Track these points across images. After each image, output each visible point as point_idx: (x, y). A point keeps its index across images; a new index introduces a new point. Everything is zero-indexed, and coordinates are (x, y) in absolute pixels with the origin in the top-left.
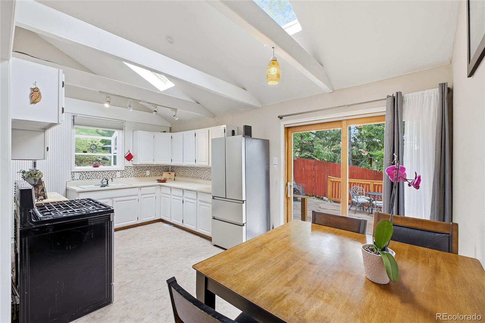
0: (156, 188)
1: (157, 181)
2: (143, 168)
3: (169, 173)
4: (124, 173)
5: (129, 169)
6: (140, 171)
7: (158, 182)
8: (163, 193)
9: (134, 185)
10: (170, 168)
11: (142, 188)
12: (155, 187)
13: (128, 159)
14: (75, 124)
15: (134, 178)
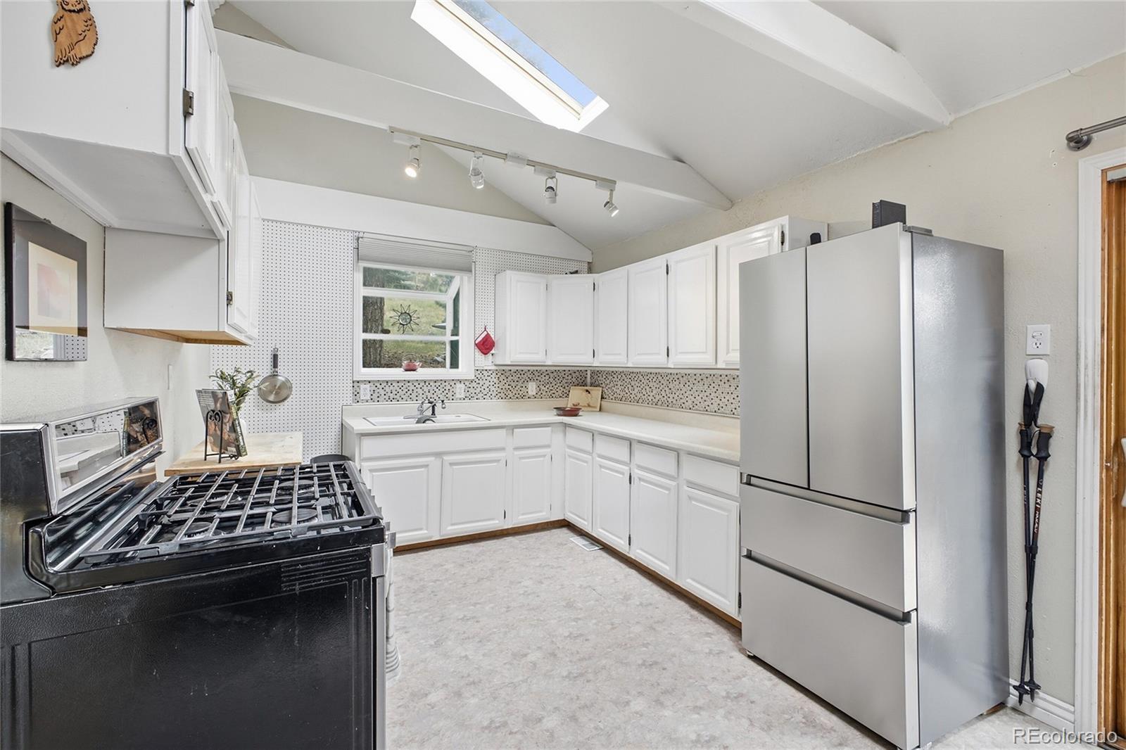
0: (552, 431)
1: (555, 412)
3: (587, 391)
4: (473, 389)
7: (559, 415)
8: (570, 447)
9: (495, 421)
10: (589, 376)
11: (515, 430)
12: (549, 428)
13: (484, 351)
14: (359, 259)
15: (498, 400)
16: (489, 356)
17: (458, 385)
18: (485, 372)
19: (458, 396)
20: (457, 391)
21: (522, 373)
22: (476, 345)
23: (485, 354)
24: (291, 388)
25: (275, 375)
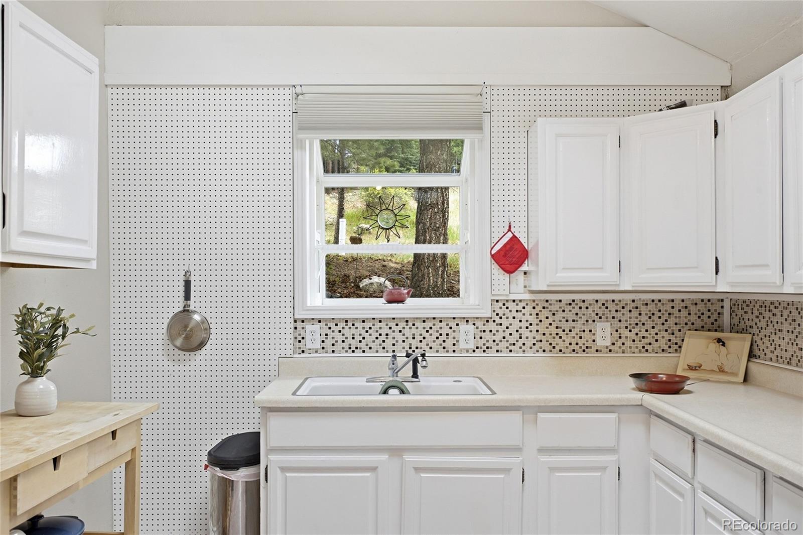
1: (632, 383)
2: (577, 310)
3: (719, 341)
4: (491, 331)
5: (514, 314)
6: (567, 326)
9: (501, 397)
10: (726, 312)
11: (541, 416)
12: (613, 416)
13: (508, 267)
14: (299, 129)
15: (537, 354)
16: (518, 276)
17: (463, 327)
18: (511, 305)
19: (462, 345)
20: (462, 337)
21: (584, 305)
22: (493, 256)
23: (510, 272)
24: (208, 330)
25: (186, 311)
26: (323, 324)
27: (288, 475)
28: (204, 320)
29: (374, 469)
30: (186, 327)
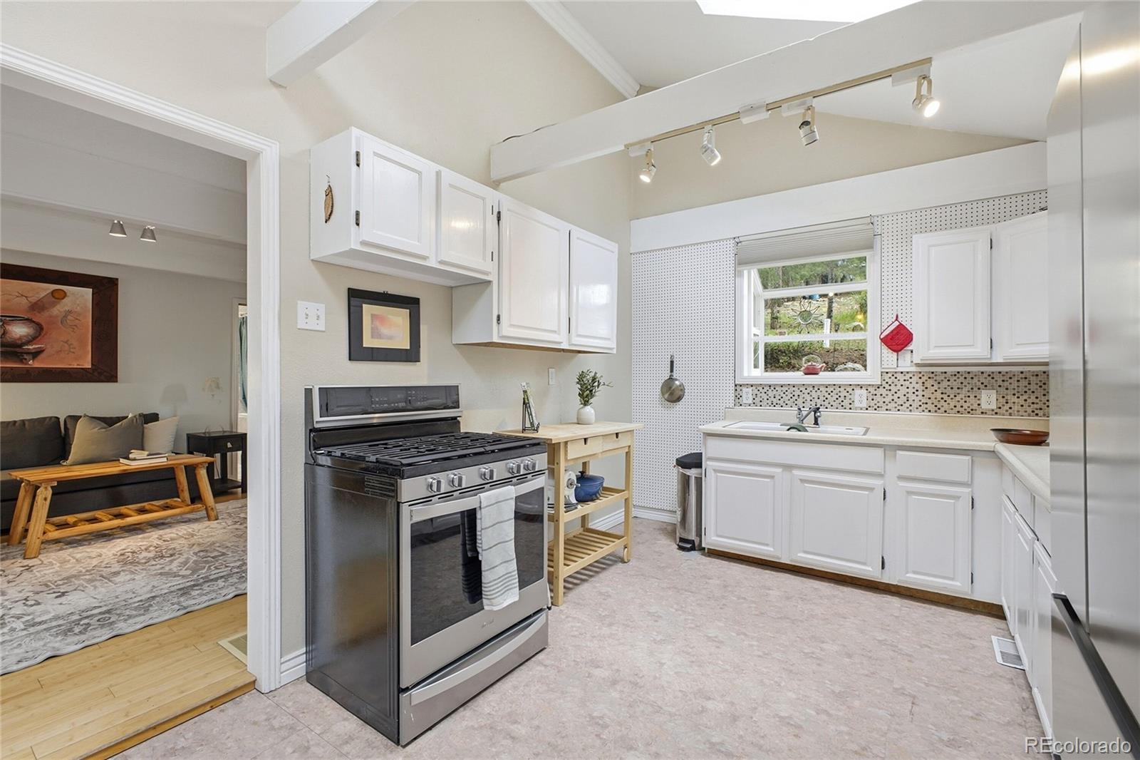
0: (972, 461)
2: (962, 380)
4: (881, 396)
5: (902, 382)
6: (952, 393)
9: (867, 437)
12: (967, 458)
13: (895, 347)
14: (739, 264)
15: (923, 413)
16: (905, 353)
17: (858, 391)
18: (899, 376)
19: (857, 404)
20: (856, 398)
21: (969, 376)
22: (881, 340)
23: (897, 351)
24: (683, 390)
25: (671, 379)
26: (754, 388)
27: (718, 474)
28: (682, 385)
29: (772, 477)
30: (671, 388)
